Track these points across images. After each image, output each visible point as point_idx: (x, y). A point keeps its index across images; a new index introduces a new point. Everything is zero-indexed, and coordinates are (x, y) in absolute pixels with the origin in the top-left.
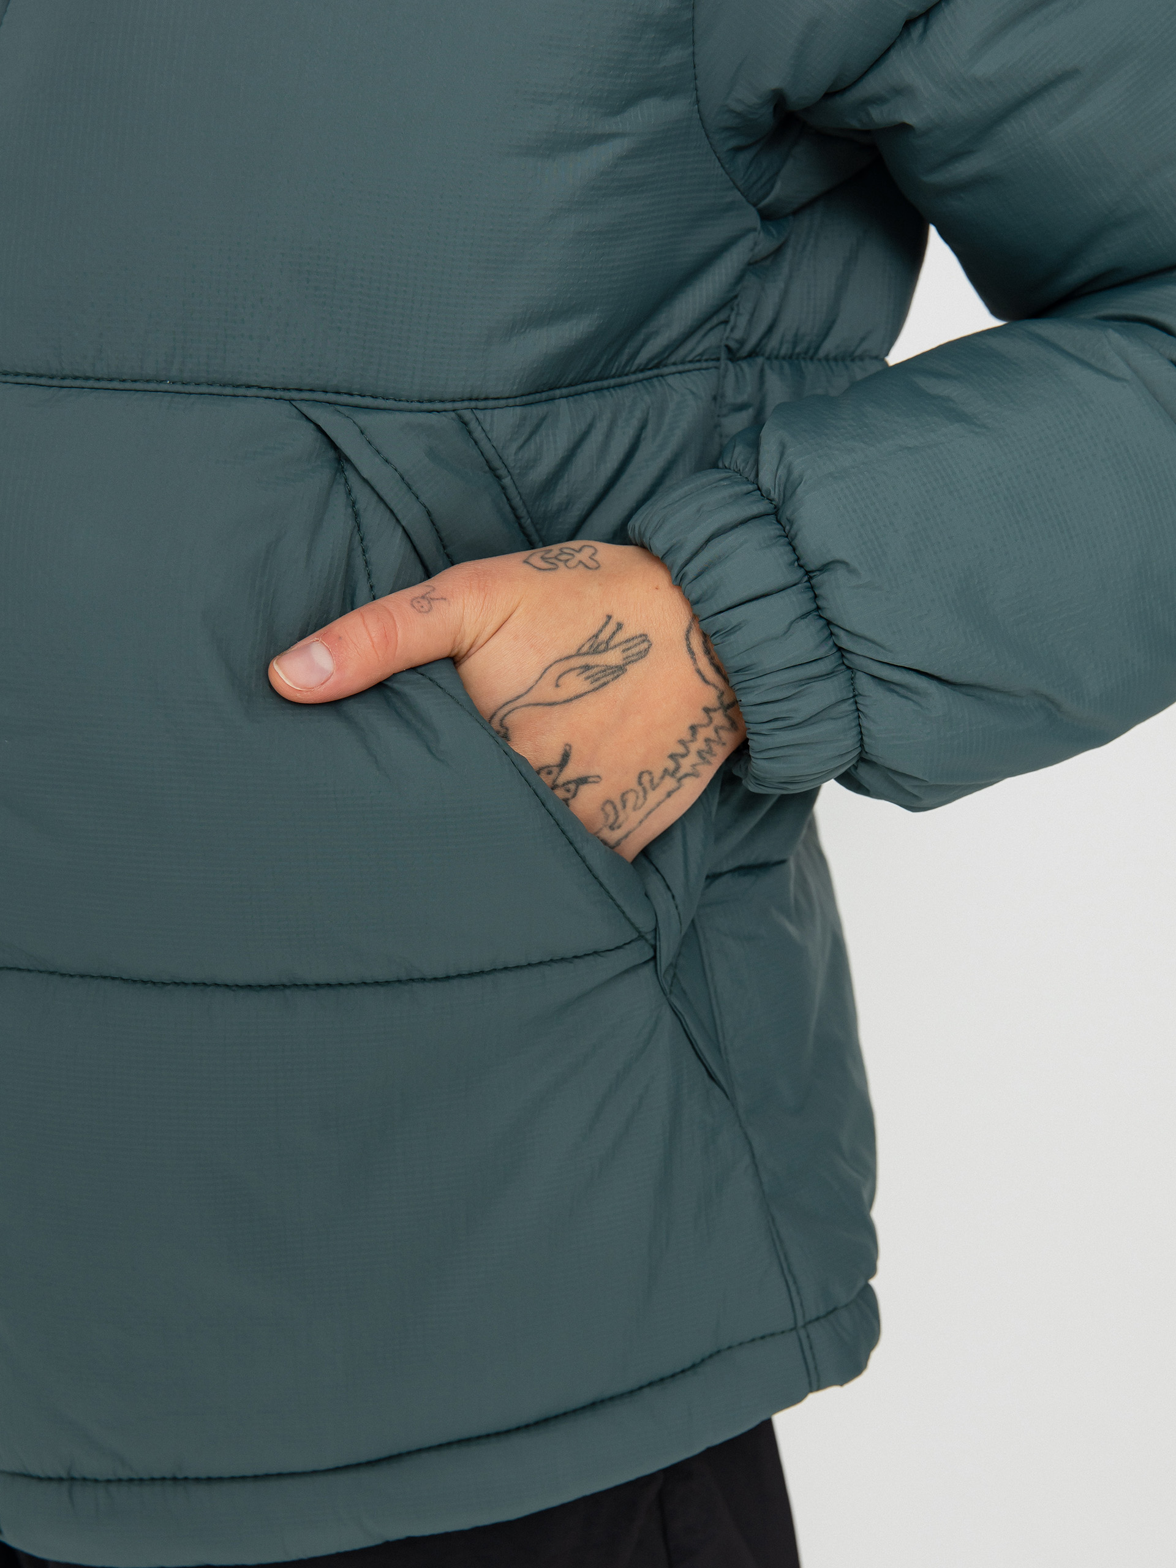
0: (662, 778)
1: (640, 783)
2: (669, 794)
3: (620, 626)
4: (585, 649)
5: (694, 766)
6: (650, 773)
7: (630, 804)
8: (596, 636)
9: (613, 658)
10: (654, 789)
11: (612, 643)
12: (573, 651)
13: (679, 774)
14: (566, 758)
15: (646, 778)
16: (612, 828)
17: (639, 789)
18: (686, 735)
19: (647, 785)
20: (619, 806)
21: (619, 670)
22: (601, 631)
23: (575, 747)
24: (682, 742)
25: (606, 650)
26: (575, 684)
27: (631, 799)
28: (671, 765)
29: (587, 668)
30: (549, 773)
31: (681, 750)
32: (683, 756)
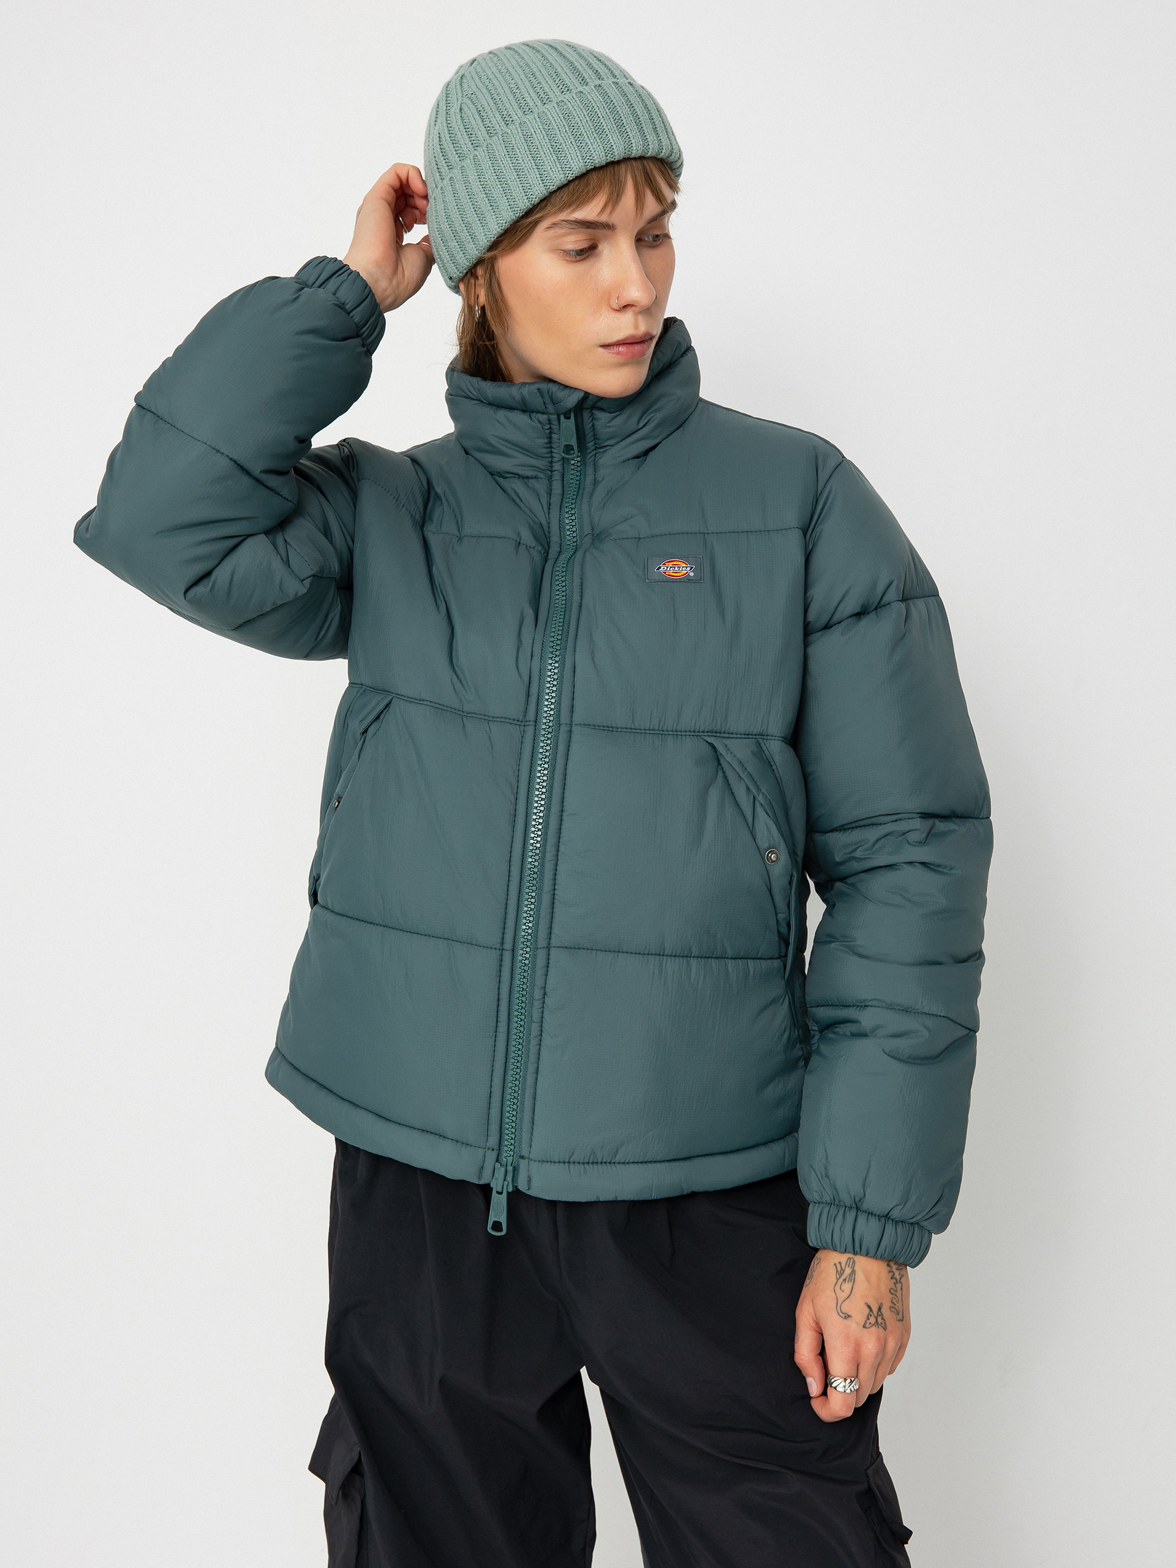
0: (896, 1286)
1: (892, 1294)
2: (902, 1289)
3: (840, 1263)
4: (838, 1277)
5: (899, 1274)
6: (892, 1289)
7: (896, 1303)
8: (837, 1271)
9: (848, 1271)
10: (897, 1292)
11: (843, 1269)
12: (836, 1280)
13: (899, 1281)
14: (869, 1307)
15: (892, 1291)
16: (898, 1314)
17: (893, 1296)
18: (889, 1269)
19: (895, 1293)
20: (894, 1306)
21: (853, 1272)
22: (837, 1269)
23: (867, 1301)
24: (889, 1272)
25: (844, 1271)
26: (847, 1287)
27: (894, 1301)
28: (894, 1280)
29: (845, 1280)
30: (871, 1315)
31: (891, 1274)
32: (894, 1275)
